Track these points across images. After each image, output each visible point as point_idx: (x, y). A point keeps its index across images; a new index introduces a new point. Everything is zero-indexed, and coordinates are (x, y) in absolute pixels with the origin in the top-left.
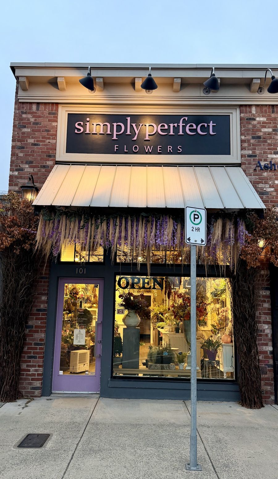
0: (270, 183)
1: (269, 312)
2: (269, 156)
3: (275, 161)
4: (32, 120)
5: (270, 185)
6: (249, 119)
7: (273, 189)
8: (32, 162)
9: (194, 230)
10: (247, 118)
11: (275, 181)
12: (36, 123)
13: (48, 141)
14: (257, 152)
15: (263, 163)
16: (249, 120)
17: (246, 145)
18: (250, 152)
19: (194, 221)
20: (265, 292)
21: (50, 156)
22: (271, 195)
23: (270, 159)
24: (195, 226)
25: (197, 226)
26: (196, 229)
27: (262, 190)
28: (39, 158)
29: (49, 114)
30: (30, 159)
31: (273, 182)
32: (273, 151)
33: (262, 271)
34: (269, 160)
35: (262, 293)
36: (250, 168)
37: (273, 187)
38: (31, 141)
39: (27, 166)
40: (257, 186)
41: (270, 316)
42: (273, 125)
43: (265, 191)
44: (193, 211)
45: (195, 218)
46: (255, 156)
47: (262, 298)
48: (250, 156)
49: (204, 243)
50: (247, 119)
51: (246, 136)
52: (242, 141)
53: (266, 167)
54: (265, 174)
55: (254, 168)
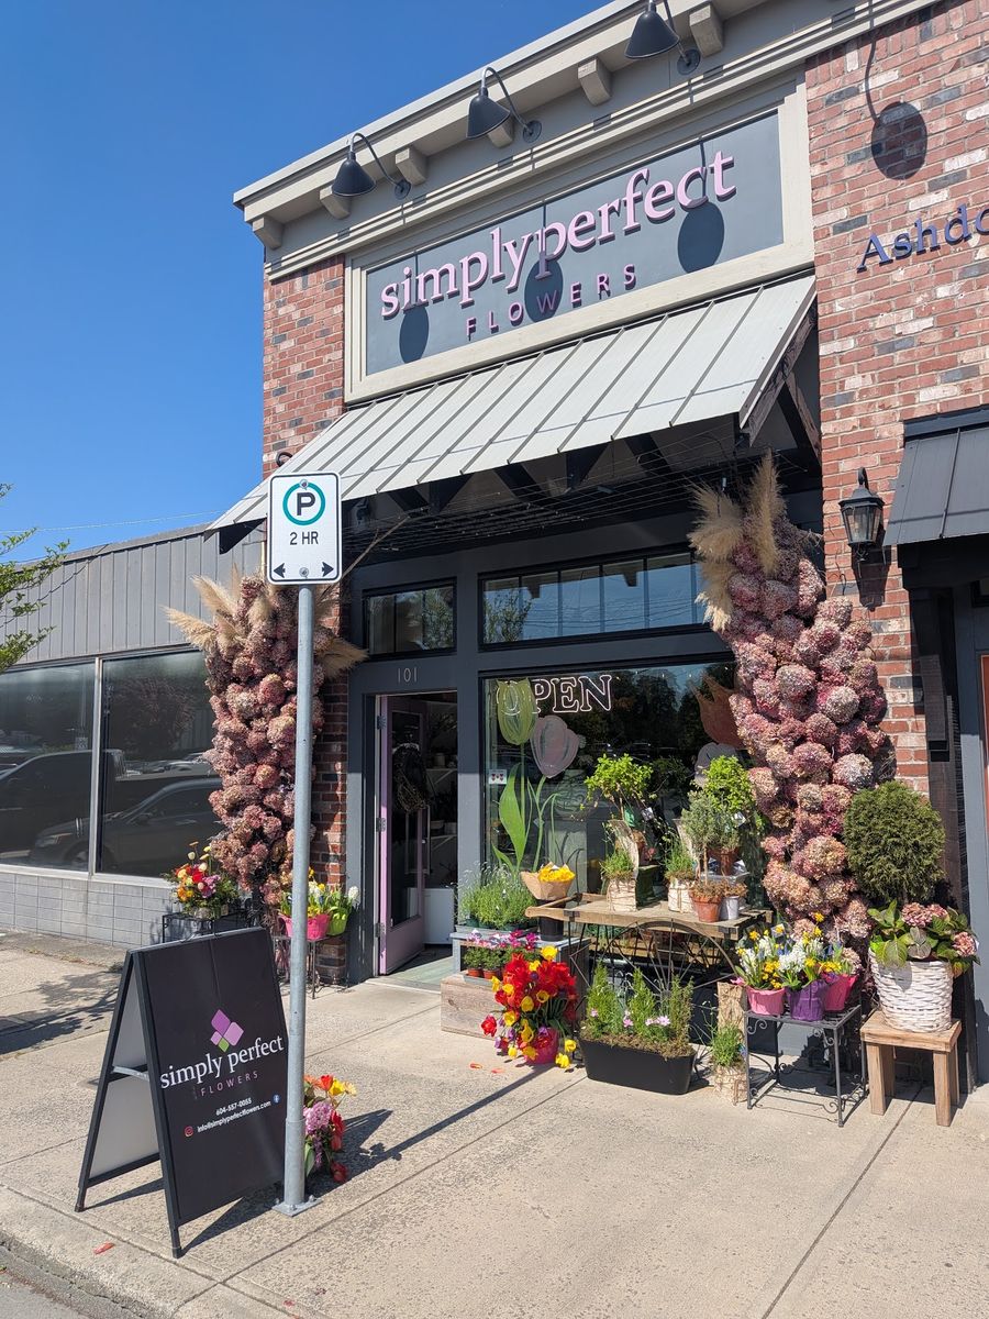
0: (919, 300)
1: (921, 763)
2: (914, 204)
3: (936, 216)
4: (296, 316)
5: (918, 310)
6: (834, 99)
7: (928, 322)
8: (298, 422)
9: (299, 540)
10: (827, 97)
11: (935, 291)
12: (304, 322)
13: (327, 357)
14: (868, 205)
15: (887, 240)
16: (836, 102)
17: (827, 192)
18: (843, 214)
19: (299, 513)
20: (903, 696)
21: (332, 395)
22: (921, 344)
23: (916, 213)
24: (300, 529)
25: (307, 529)
26: (304, 538)
27: (887, 333)
28: (312, 406)
29: (327, 289)
30: (297, 413)
31: (930, 294)
32: (926, 183)
33: (893, 622)
34: (911, 219)
35: (895, 698)
36: (846, 267)
37: (930, 315)
38: (297, 368)
39: (292, 433)
40: (871, 325)
41: (926, 779)
42: (926, 84)
43: (900, 334)
44: (297, 486)
45: (300, 505)
46: (863, 221)
47: (894, 717)
48: (842, 227)
49: (332, 574)
50: (829, 102)
51: (826, 163)
52: (817, 184)
53: (903, 251)
54: (899, 275)
55: (859, 266)
